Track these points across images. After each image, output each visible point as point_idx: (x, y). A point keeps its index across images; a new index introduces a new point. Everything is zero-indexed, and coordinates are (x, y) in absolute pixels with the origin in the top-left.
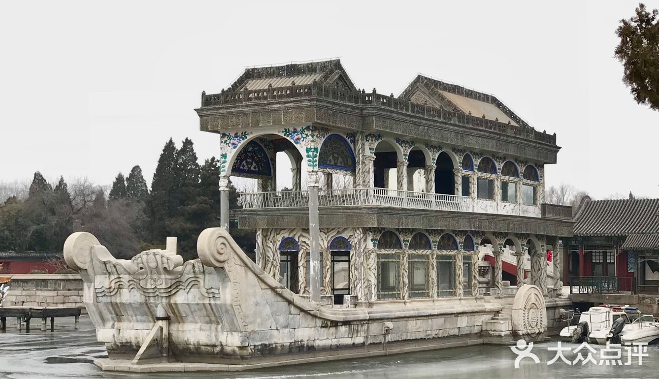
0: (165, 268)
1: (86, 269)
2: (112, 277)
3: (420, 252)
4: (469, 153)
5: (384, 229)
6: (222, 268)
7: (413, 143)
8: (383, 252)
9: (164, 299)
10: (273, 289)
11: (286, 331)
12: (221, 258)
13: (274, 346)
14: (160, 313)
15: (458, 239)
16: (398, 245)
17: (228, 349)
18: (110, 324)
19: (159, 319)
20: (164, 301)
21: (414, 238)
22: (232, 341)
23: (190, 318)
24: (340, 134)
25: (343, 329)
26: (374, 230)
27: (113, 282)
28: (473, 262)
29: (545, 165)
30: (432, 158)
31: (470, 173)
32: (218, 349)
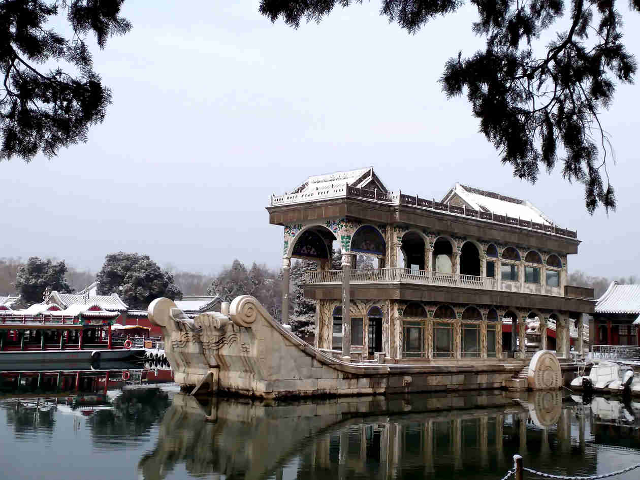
0: (215, 327)
1: (165, 327)
2: (183, 333)
3: (446, 320)
4: (493, 243)
5: (409, 301)
6: (250, 328)
7: (439, 234)
8: (409, 319)
9: (215, 351)
10: (297, 346)
11: (310, 381)
12: (248, 320)
13: (298, 392)
14: (213, 363)
15: (482, 312)
16: (423, 314)
17: (258, 394)
18: (182, 369)
19: (211, 367)
20: (215, 352)
21: (440, 309)
22: (260, 387)
23: (232, 368)
24: (373, 226)
25: (364, 381)
26: (401, 302)
27: (183, 337)
28: (497, 330)
29: (568, 255)
30: (457, 247)
31: (494, 259)
32: (251, 393)
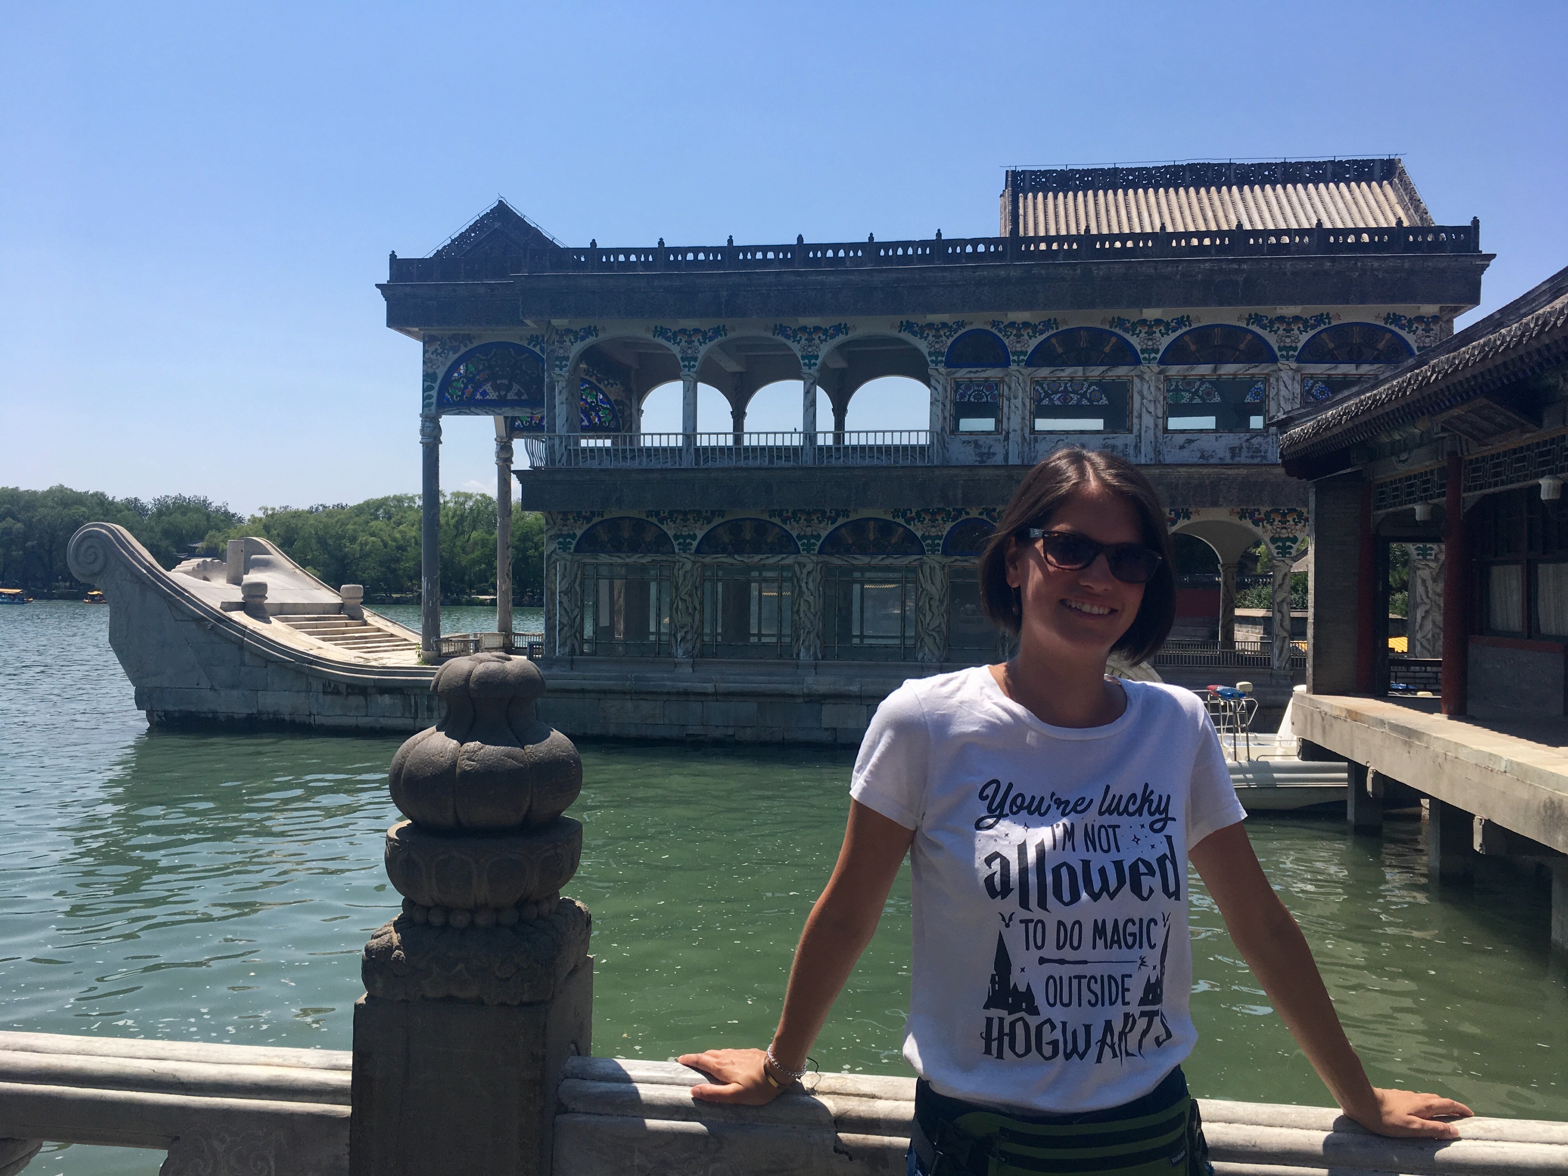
3: (755, 559)
4: (986, 327)
5: (599, 513)
7: (717, 330)
8: (604, 559)
10: (199, 621)
11: (235, 693)
13: (210, 715)
15: (921, 530)
24: (509, 340)
26: (564, 518)
30: (805, 356)
31: (991, 373)
